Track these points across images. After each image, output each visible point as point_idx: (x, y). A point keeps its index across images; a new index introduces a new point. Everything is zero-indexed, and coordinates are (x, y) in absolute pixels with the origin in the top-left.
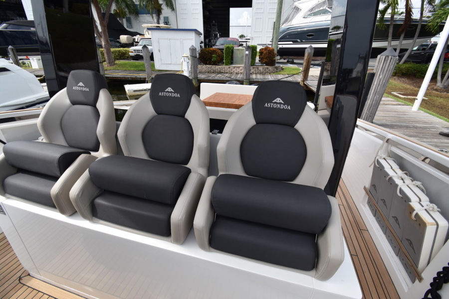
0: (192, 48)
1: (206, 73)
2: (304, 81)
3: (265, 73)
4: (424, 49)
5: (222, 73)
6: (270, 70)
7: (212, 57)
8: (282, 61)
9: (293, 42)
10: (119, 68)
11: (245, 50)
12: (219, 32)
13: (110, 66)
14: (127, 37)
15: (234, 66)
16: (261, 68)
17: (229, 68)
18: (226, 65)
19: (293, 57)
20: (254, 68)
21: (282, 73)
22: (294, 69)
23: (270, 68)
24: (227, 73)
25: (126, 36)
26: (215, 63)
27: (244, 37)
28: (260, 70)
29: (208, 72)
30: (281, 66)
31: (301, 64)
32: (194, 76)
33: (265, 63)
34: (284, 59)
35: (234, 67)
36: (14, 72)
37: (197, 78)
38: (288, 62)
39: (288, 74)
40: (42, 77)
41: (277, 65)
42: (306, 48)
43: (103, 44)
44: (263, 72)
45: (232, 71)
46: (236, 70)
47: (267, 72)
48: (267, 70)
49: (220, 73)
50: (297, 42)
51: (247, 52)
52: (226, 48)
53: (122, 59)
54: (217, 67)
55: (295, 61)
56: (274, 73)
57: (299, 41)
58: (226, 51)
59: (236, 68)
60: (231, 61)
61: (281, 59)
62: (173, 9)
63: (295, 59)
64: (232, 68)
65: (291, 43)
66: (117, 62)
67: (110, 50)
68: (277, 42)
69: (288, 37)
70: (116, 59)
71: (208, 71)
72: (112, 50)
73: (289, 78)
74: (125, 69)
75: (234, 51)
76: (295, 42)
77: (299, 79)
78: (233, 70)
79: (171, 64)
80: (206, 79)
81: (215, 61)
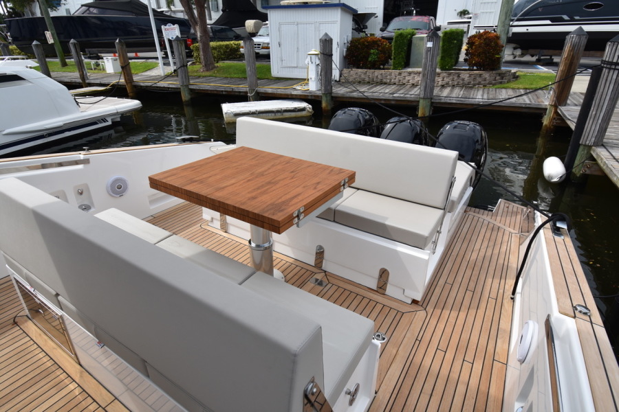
0: (324, 38)
1: (354, 83)
2: (556, 106)
3: (474, 85)
5: (385, 83)
6: (485, 80)
7: (369, 54)
9: (552, 20)
10: (218, 75)
11: (426, 39)
12: (415, 8)
13: (207, 70)
14: (255, 23)
15: (410, 70)
16: (465, 76)
17: (400, 74)
18: (395, 68)
19: (551, 52)
20: (450, 74)
21: (512, 85)
22: (543, 77)
23: (486, 75)
24: (395, 84)
25: (254, 21)
26: (374, 66)
27: (468, 13)
28: (463, 80)
29: (360, 82)
30: (514, 70)
32: (326, 90)
33: (475, 65)
34: (532, 56)
35: (410, 73)
36: (31, 82)
37: (331, 93)
38: (539, 62)
39: (526, 89)
40: (108, 87)
41: (503, 68)
42: (568, 33)
43: (199, 34)
44: (469, 83)
45: (405, 81)
46: (414, 78)
47: (479, 84)
48: (479, 79)
49: (382, 83)
50: (562, 20)
51: (430, 45)
52: (397, 37)
53: (230, 59)
54: (377, 73)
56: (494, 85)
57: (566, 17)
58: (396, 41)
59: (412, 75)
60: (406, 61)
61: (523, 55)
63: (556, 55)
64: (406, 74)
65: (549, 22)
66: (221, 64)
67: (209, 45)
68: (507, 22)
69: (540, 10)
70: (219, 59)
71: (359, 80)
72: (212, 44)
73: (525, 97)
74: (226, 75)
75: (414, 41)
76: (556, 21)
77: (546, 100)
78: (407, 78)
79: (297, 67)
80: (348, 95)
81: (375, 61)
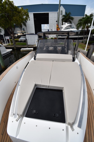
4: (93, 37)
8: (59, 41)
10: (17, 45)
15: (47, 43)
21: (59, 44)
22: (62, 43)
28: (54, 44)
31: (64, 42)
33: (55, 42)
41: (58, 42)
48: (56, 44)
55: (62, 41)
62: (26, 26)
68: (58, 36)
79: (31, 43)
